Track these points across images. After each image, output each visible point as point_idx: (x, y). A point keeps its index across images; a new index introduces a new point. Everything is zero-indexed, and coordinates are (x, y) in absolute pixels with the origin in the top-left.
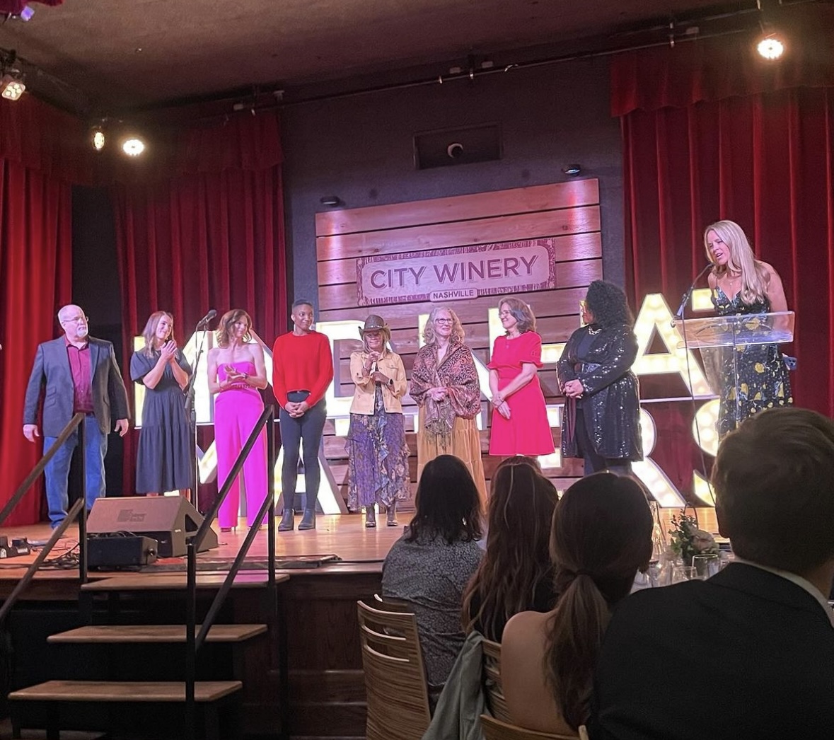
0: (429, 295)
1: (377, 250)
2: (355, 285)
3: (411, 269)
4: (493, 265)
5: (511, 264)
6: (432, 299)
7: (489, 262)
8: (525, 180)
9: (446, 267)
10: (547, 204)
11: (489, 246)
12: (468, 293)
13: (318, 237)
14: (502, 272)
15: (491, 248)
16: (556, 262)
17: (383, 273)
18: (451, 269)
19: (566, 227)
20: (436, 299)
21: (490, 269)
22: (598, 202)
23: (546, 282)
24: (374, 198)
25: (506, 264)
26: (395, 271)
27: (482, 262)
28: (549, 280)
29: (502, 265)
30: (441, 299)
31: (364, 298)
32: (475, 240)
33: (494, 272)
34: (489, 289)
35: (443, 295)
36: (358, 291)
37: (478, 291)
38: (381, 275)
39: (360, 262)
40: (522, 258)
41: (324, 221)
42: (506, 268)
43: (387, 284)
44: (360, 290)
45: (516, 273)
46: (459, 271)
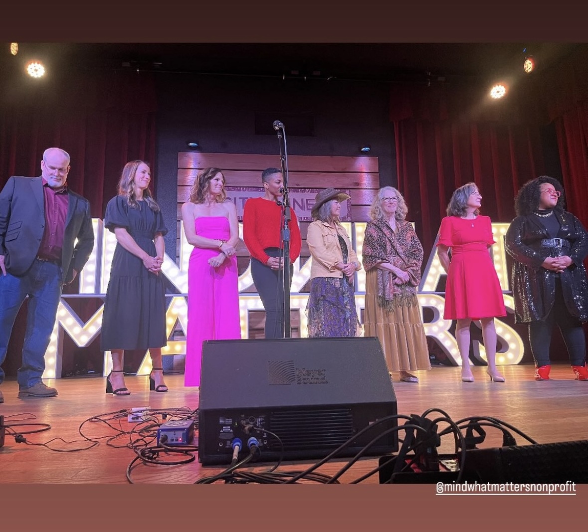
4: (309, 202)
7: (307, 200)
8: (331, 152)
10: (346, 168)
11: (307, 190)
13: (179, 169)
15: (309, 191)
16: (352, 205)
19: (357, 184)
21: (307, 204)
22: (378, 171)
23: (345, 217)
24: (224, 148)
26: (240, 198)
27: (302, 200)
28: (347, 215)
32: (297, 185)
34: (307, 218)
41: (185, 157)
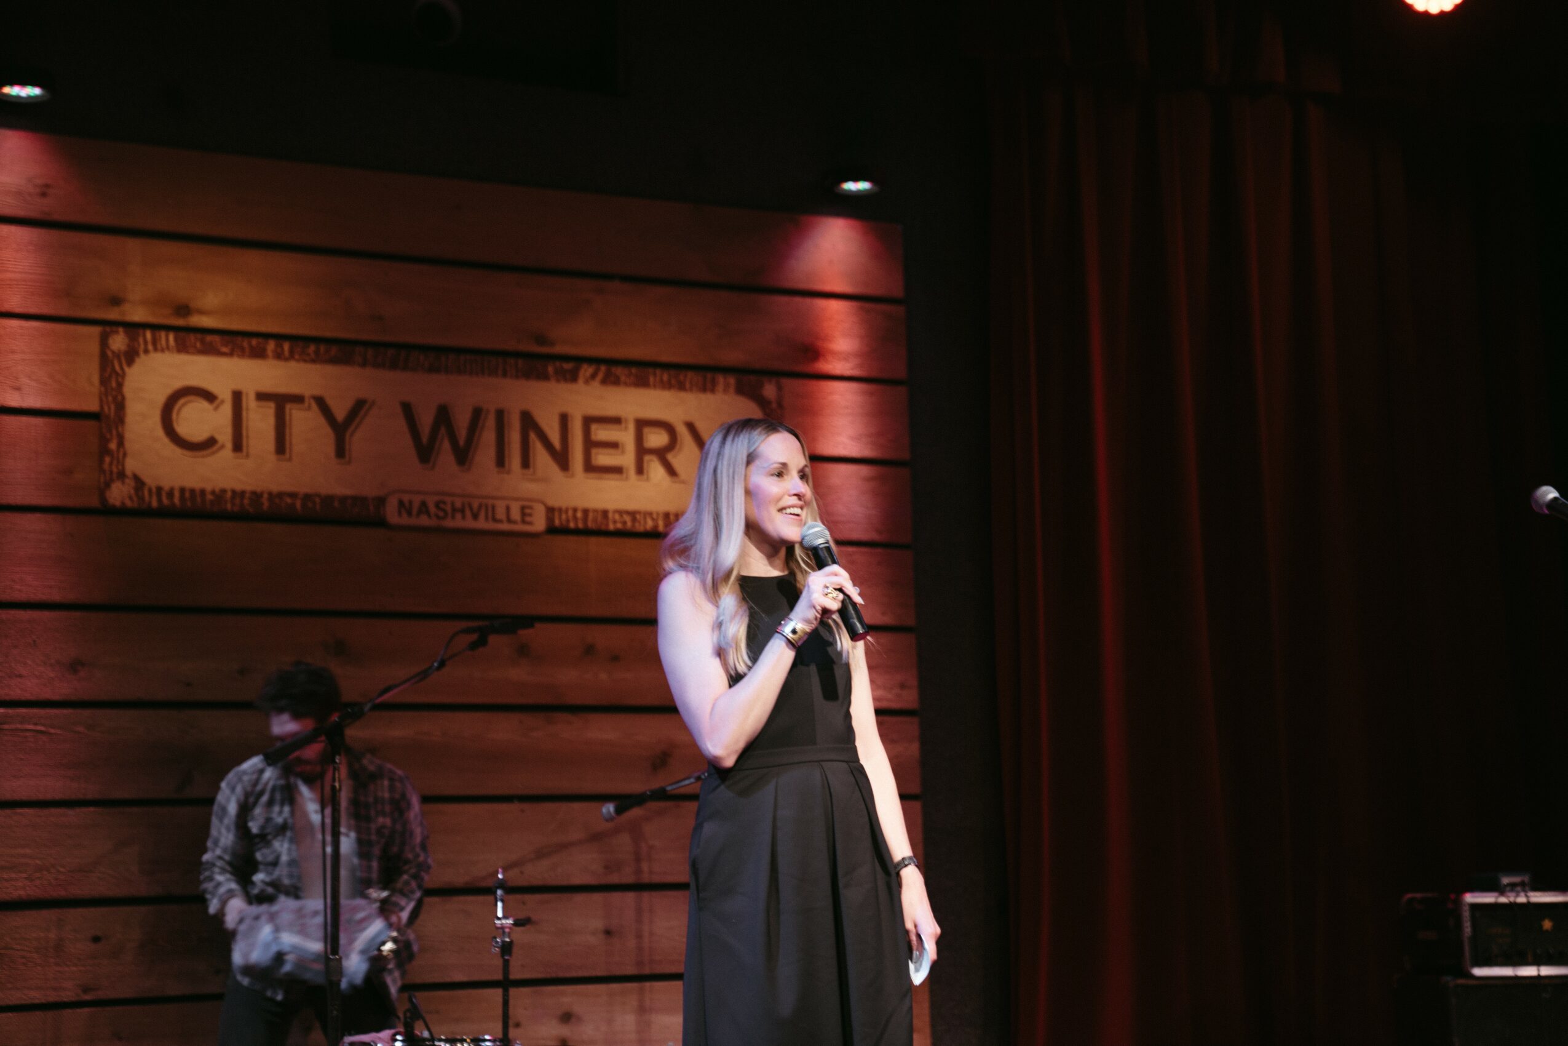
0: (381, 501)
1: (184, 310)
2: (91, 424)
3: (320, 402)
4: (601, 433)
5: (656, 439)
6: (392, 514)
7: (589, 422)
9: (443, 415)
11: (589, 369)
12: (516, 514)
14: (627, 459)
15: (593, 376)
17: (209, 397)
18: (462, 421)
19: (813, 353)
20: (405, 520)
21: (590, 444)
22: (899, 296)
25: (639, 439)
26: (262, 397)
27: (564, 419)
29: (626, 437)
30: (424, 521)
31: (130, 482)
32: (542, 340)
33: (603, 458)
34: (587, 511)
35: (432, 509)
36: (108, 452)
37: (550, 510)
38: (204, 404)
39: (118, 342)
40: (691, 427)
42: (642, 451)
43: (225, 437)
44: (113, 446)
45: (671, 471)
46: (489, 436)
